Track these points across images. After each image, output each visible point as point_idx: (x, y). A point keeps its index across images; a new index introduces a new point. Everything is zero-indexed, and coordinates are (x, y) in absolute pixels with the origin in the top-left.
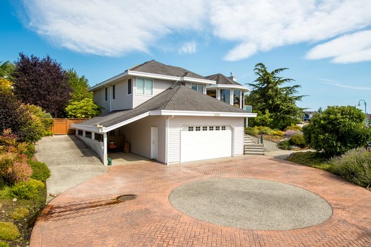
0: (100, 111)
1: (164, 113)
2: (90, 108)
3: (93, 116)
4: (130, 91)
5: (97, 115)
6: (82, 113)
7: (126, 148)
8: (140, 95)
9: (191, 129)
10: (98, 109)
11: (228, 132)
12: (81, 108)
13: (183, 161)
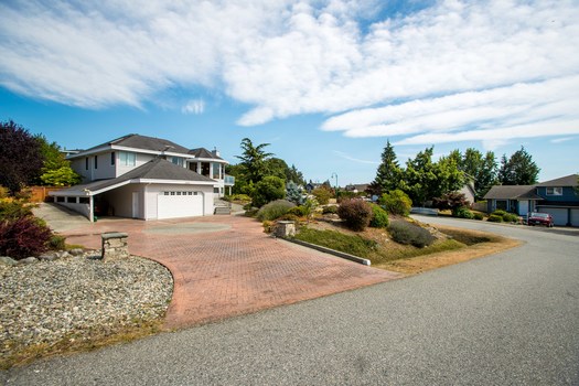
0: (81, 180)
1: (142, 181)
2: (69, 177)
3: (73, 184)
4: (113, 162)
5: (77, 184)
6: (61, 182)
7: (110, 212)
8: (123, 166)
9: (166, 193)
10: (79, 178)
11: (199, 196)
12: (60, 176)
13: (159, 218)
